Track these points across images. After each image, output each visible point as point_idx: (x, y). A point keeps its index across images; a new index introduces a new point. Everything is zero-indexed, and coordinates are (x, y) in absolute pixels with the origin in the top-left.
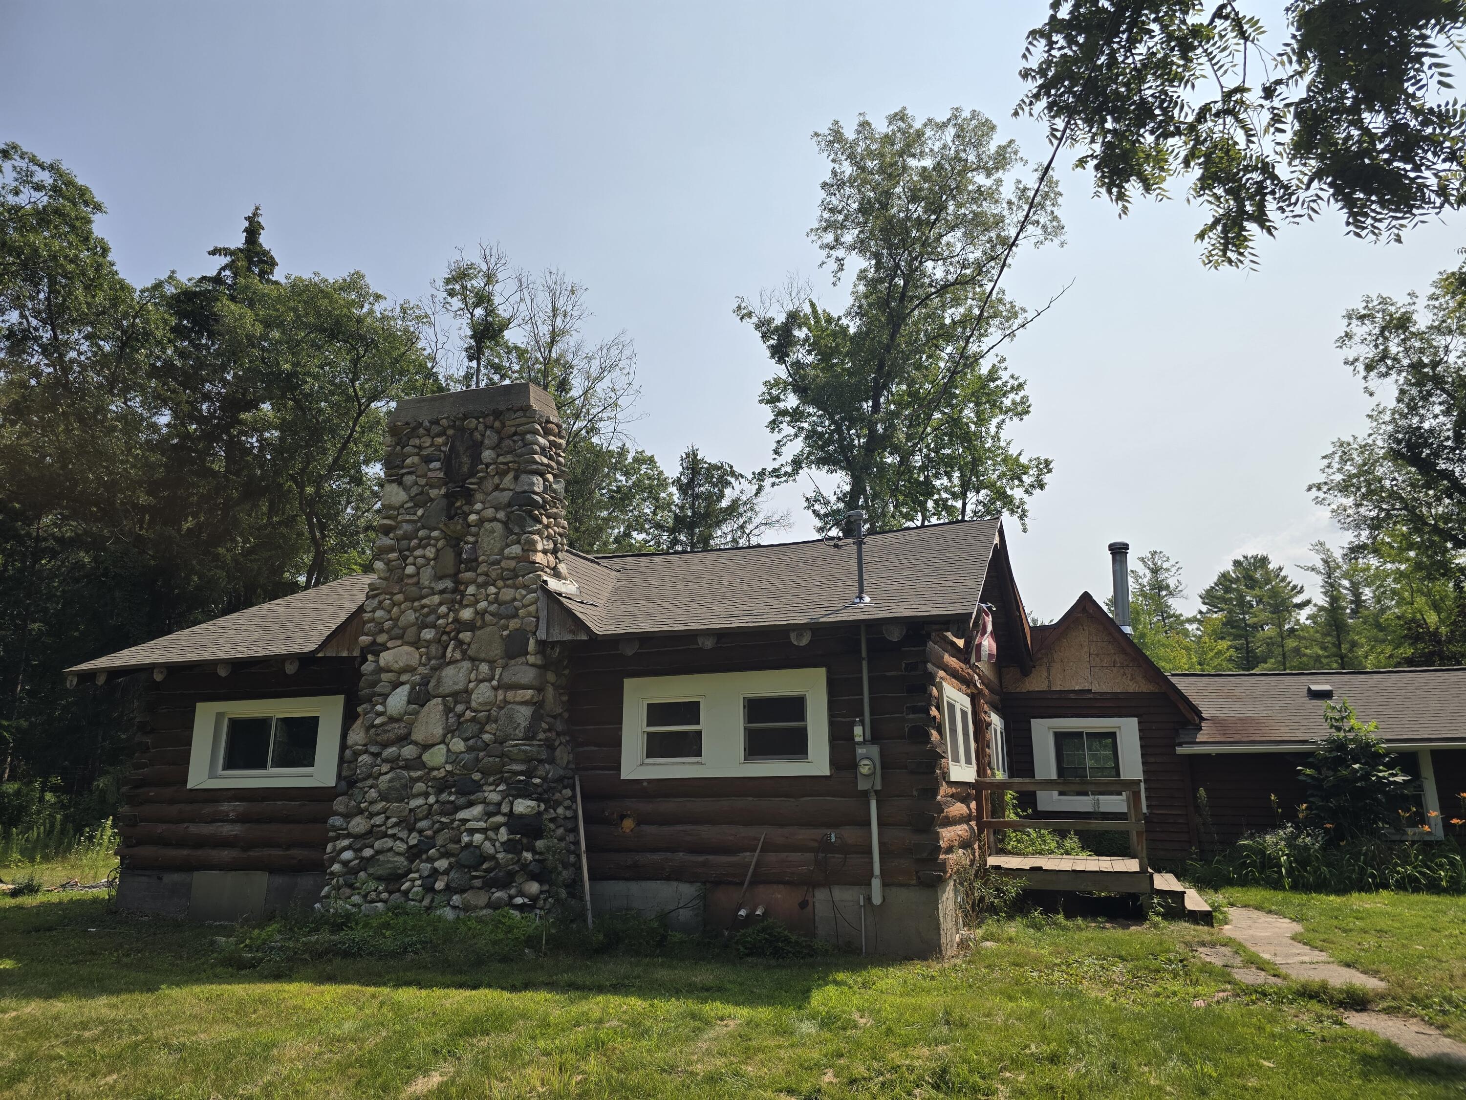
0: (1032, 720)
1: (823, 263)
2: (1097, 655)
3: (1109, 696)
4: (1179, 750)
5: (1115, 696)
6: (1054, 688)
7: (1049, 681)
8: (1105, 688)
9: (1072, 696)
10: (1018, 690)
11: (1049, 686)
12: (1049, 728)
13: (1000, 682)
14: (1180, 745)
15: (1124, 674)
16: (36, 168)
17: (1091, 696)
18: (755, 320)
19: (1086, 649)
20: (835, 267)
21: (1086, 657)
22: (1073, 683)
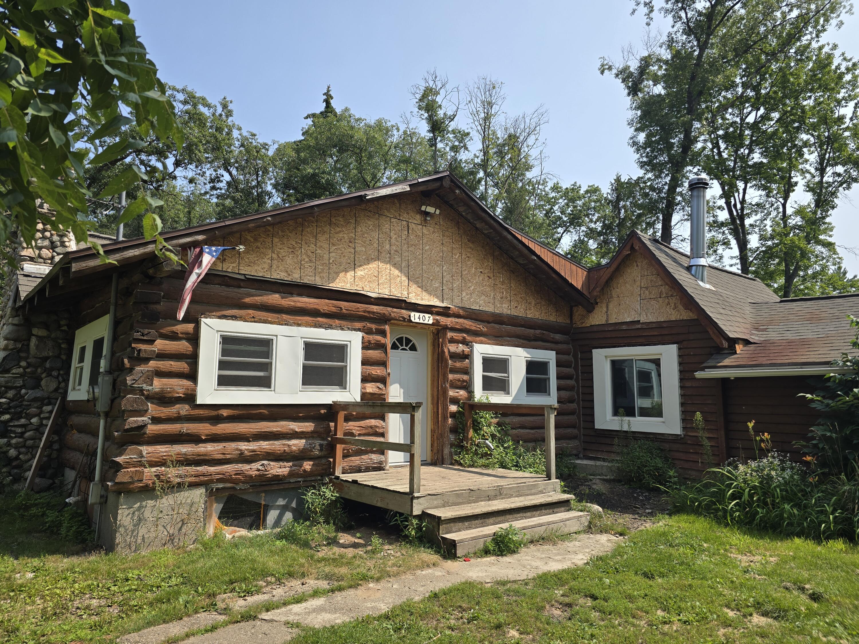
0: (594, 351)
1: (634, 11)
2: (647, 288)
3: (654, 325)
4: (699, 375)
5: (659, 325)
6: (610, 322)
7: (608, 316)
8: (651, 318)
9: (624, 327)
10: (584, 325)
11: (607, 320)
12: (606, 357)
13: (571, 319)
14: (703, 369)
15: (669, 303)
16: (175, 93)
17: (639, 326)
18: (614, 71)
19: (638, 283)
20: (646, 10)
21: (637, 290)
22: (626, 315)
